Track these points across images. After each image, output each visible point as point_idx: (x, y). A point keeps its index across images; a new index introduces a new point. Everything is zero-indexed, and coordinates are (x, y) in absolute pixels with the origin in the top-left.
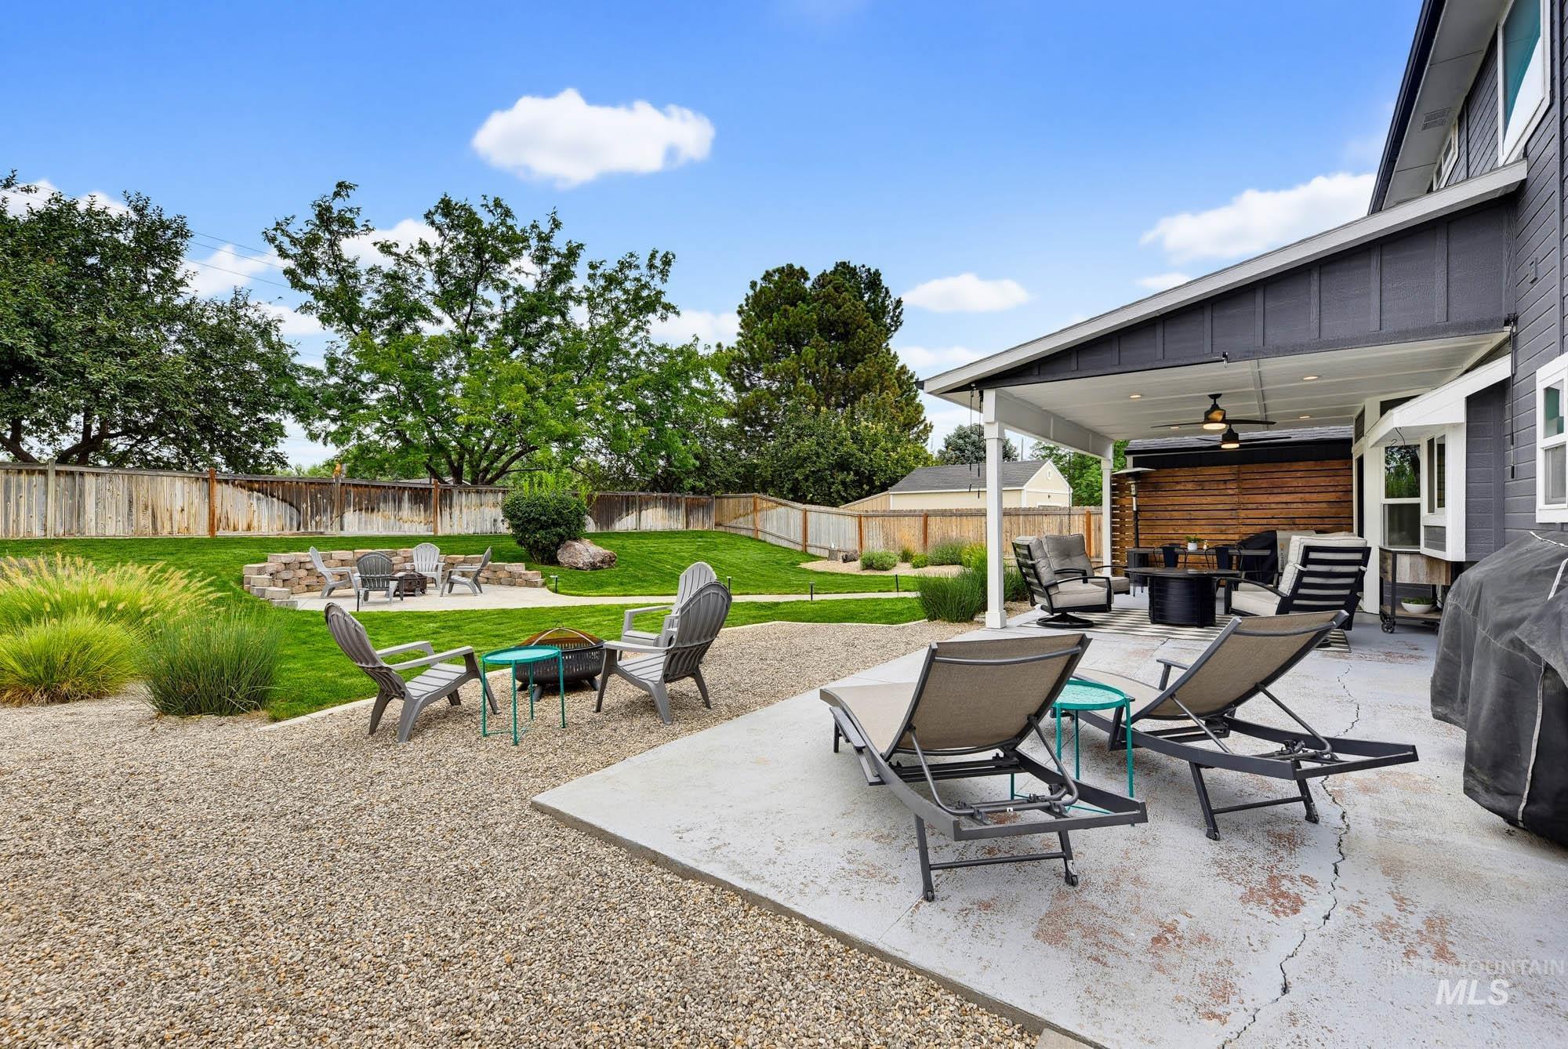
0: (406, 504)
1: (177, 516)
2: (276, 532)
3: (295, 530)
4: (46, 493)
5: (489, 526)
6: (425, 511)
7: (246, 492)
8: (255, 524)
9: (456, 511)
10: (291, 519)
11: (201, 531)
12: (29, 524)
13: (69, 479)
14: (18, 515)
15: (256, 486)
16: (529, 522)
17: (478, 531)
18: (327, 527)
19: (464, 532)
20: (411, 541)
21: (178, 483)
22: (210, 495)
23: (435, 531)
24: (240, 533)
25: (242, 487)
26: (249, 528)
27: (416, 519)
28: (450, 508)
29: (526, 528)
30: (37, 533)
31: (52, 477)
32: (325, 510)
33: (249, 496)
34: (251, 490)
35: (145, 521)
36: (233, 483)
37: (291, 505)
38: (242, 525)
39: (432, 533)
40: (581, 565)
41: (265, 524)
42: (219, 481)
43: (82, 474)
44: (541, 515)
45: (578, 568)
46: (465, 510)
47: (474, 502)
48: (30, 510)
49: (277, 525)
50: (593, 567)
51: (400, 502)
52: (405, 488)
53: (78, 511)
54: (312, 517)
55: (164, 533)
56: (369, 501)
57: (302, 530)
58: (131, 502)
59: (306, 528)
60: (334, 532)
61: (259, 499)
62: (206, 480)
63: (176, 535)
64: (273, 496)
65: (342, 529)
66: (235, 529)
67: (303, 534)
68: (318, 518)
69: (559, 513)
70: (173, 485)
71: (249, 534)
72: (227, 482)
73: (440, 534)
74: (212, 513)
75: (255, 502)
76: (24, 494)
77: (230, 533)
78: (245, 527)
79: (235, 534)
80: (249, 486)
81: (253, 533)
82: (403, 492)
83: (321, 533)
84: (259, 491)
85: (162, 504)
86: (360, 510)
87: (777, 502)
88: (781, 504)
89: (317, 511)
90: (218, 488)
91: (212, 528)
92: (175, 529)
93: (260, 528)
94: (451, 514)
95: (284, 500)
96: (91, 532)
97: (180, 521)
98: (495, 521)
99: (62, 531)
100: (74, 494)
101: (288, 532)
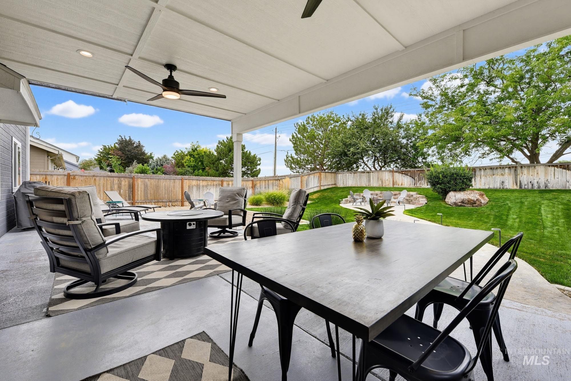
2: (408, 186)
3: (413, 186)
5: (499, 185)
7: (401, 174)
8: (403, 184)
10: (412, 182)
11: (391, 186)
15: (403, 172)
18: (423, 184)
21: (387, 173)
22: (393, 176)
24: (400, 186)
25: (400, 173)
26: (402, 185)
31: (366, 173)
32: (422, 179)
34: (402, 174)
35: (380, 183)
36: (398, 172)
37: (412, 178)
41: (406, 183)
49: (409, 183)
53: (369, 180)
54: (418, 181)
55: (384, 186)
57: (415, 185)
58: (378, 178)
59: (417, 185)
60: (425, 186)
62: (392, 172)
63: (386, 186)
64: (408, 175)
65: (428, 185)
66: (399, 185)
67: (415, 187)
68: (420, 182)
70: (385, 173)
71: (402, 186)
72: (396, 172)
74: (393, 181)
75: (403, 177)
77: (397, 186)
83: (421, 187)
84: (404, 174)
85: (384, 178)
89: (420, 179)
90: (395, 174)
91: (393, 184)
93: (404, 185)
95: (410, 176)
96: (372, 186)
97: (387, 183)
98: (503, 182)
99: (367, 185)
100: (369, 177)
101: (411, 186)
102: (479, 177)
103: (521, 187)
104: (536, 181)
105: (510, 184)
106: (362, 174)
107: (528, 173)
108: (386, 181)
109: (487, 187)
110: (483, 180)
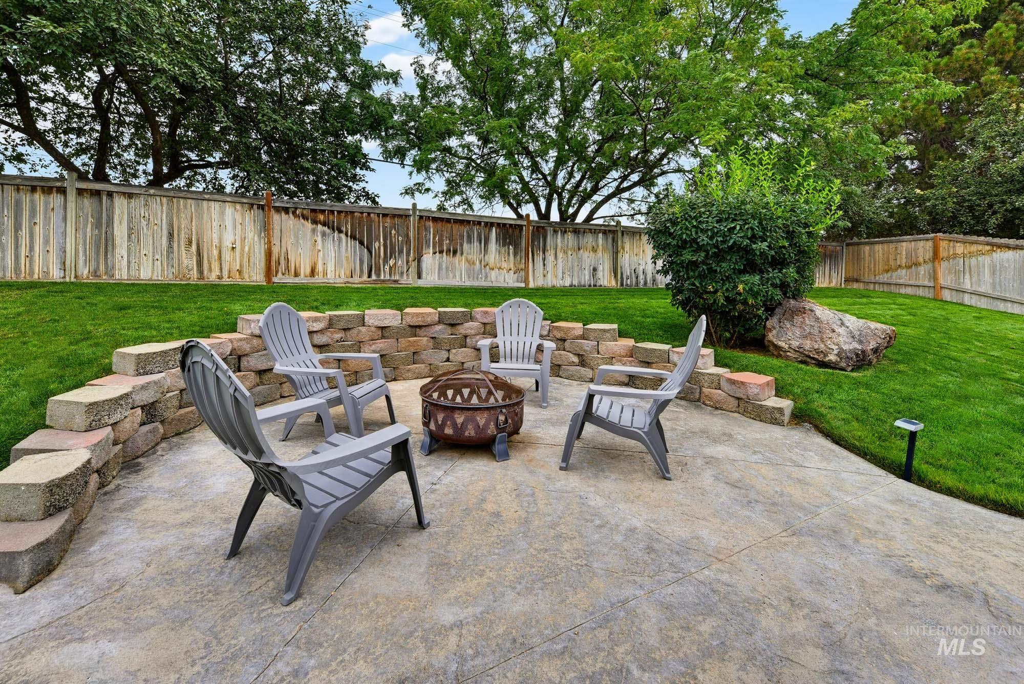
0: (493, 246)
1: (227, 256)
2: (343, 279)
3: (365, 278)
4: (65, 219)
5: (587, 277)
6: (515, 254)
7: (309, 225)
8: (320, 268)
9: (550, 258)
10: (361, 262)
11: (256, 276)
12: (46, 263)
13: (95, 200)
14: (32, 249)
15: (321, 217)
16: (720, 256)
17: (575, 283)
18: (402, 273)
19: (559, 283)
20: (497, 295)
21: (229, 210)
22: (266, 228)
23: (526, 281)
24: (303, 280)
25: (305, 218)
26: (313, 273)
27: (504, 265)
28: (544, 253)
29: (712, 271)
30: (56, 274)
31: (72, 196)
32: (401, 252)
33: (314, 231)
34: (315, 222)
35: (189, 260)
36: (294, 213)
37: (361, 243)
38: (305, 269)
39: (523, 285)
40: (832, 357)
41: (331, 267)
42: (278, 210)
43: (110, 194)
44: (753, 238)
45: (823, 365)
46: (560, 255)
47: (570, 244)
48: (47, 242)
49: (346, 269)
50: (861, 361)
51: (486, 243)
52: (492, 224)
53: (101, 245)
54: (386, 261)
55: (213, 277)
56: (451, 240)
57: (374, 277)
58: (171, 235)
59: (378, 275)
60: (409, 280)
61: (324, 234)
62: (261, 207)
63: (226, 280)
64: (340, 231)
65: (419, 277)
66: (296, 275)
67: (375, 282)
68: (392, 262)
69: (790, 235)
70: (222, 213)
71: (313, 280)
72: (286, 211)
73: (531, 285)
74: (269, 254)
75: (319, 239)
76: (40, 219)
77: (290, 280)
78: (308, 271)
79: (297, 280)
80: (313, 216)
81: (319, 279)
82: (490, 230)
83: (396, 281)
84: (324, 224)
85: (212, 236)
86: (441, 252)
87: (988, 244)
88: (1000, 246)
89: (391, 252)
90: (276, 217)
91: (269, 273)
92: (225, 274)
93: (325, 273)
94: (544, 260)
95: (353, 237)
96: (122, 273)
97: (231, 262)
98: (595, 270)
99: (84, 272)
100: (100, 221)
101: (356, 279)
102: (553, 252)
103: (622, 285)
105: (606, 279)
106: (38, 197)
108: (226, 253)
109: (567, 284)
110: (560, 260)
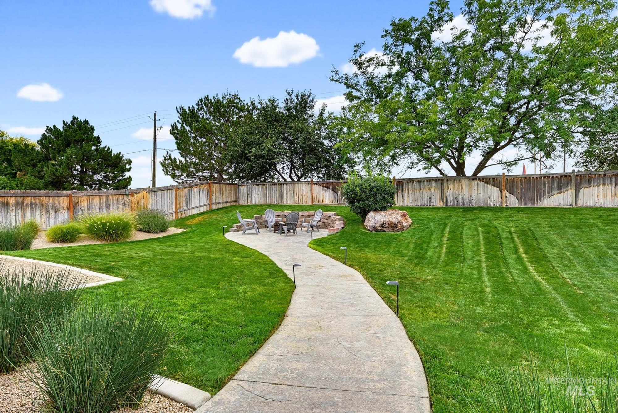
2: (330, 203)
3: (336, 203)
4: (277, 191)
5: (426, 202)
7: (322, 188)
8: (324, 200)
9: (406, 194)
10: (335, 198)
11: (310, 203)
12: (274, 200)
13: (281, 186)
14: (272, 197)
15: (325, 185)
17: (419, 204)
19: (410, 204)
21: (305, 185)
22: (312, 190)
24: (320, 204)
25: (321, 186)
26: (323, 202)
28: (402, 192)
30: (276, 203)
31: (277, 185)
33: (323, 189)
34: (323, 187)
35: (296, 199)
36: (318, 185)
37: (335, 192)
38: (321, 201)
41: (327, 200)
42: (314, 184)
43: (283, 184)
46: (410, 192)
47: (416, 188)
49: (331, 200)
53: (282, 196)
54: (342, 198)
55: (301, 203)
57: (339, 203)
58: (293, 193)
59: (340, 202)
61: (325, 190)
62: (310, 184)
63: (304, 204)
64: (329, 189)
66: (319, 202)
67: (338, 204)
68: (344, 198)
70: (303, 186)
71: (322, 204)
72: (316, 184)
74: (312, 196)
75: (324, 191)
76: (273, 191)
77: (317, 204)
79: (318, 204)
80: (323, 185)
81: (324, 204)
83: (345, 204)
84: (325, 187)
85: (300, 193)
90: (314, 187)
91: (312, 201)
92: (304, 202)
93: (325, 202)
94: (402, 195)
95: (333, 190)
96: (285, 203)
97: (305, 199)
98: (430, 198)
99: (280, 202)
100: (282, 191)
101: (334, 203)
102: (407, 191)
103: (447, 205)
104: (460, 197)
105: (437, 202)
106: (273, 186)
107: (454, 188)
108: (304, 197)
109: (414, 204)
110: (410, 195)
